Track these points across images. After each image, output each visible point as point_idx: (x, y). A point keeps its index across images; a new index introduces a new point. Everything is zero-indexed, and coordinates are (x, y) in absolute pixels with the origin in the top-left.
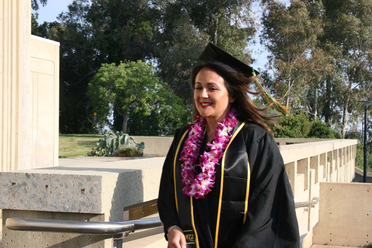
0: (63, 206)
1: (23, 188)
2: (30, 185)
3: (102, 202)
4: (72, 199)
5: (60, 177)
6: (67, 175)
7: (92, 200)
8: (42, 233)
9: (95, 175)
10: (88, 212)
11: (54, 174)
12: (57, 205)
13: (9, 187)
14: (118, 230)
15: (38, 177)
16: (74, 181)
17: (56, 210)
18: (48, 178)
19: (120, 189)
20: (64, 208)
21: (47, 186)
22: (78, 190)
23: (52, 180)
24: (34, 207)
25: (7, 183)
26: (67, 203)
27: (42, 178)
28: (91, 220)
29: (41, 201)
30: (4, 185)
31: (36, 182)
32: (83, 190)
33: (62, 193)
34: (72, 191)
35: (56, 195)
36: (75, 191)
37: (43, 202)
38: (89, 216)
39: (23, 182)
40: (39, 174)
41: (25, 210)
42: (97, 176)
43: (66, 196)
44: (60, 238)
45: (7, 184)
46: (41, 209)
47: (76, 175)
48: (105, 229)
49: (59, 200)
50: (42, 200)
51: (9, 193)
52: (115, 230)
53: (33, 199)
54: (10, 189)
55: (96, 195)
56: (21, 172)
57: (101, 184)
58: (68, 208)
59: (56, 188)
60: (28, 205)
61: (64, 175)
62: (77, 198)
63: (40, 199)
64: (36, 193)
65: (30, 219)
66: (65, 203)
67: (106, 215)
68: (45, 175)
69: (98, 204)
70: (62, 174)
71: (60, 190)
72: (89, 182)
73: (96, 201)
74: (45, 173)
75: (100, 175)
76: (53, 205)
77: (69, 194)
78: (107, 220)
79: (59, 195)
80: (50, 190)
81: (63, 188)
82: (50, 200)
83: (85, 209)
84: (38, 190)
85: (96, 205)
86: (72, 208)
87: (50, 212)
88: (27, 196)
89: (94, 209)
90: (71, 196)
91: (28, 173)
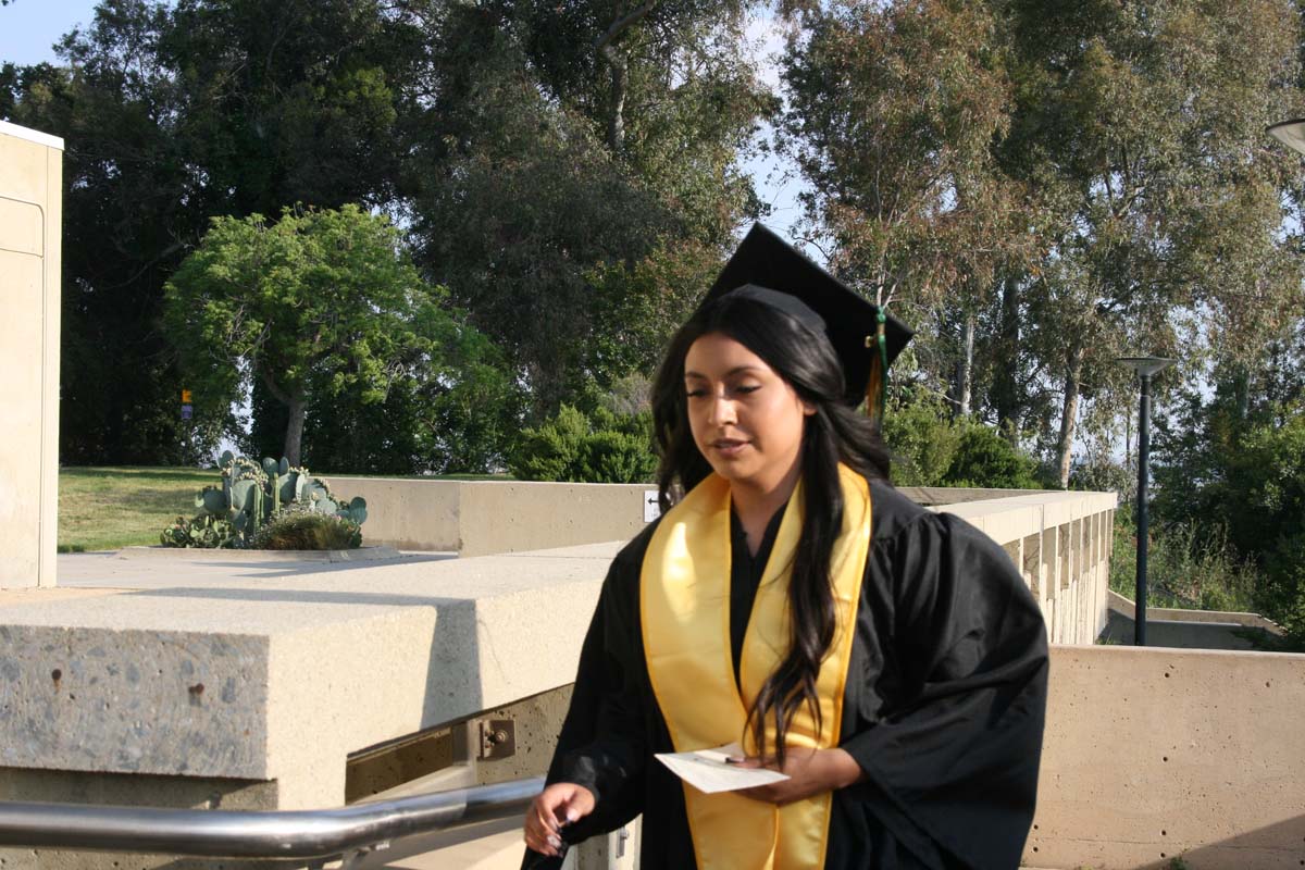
0: (120, 751)
3: (269, 735)
4: (153, 725)
5: (108, 639)
6: (136, 634)
7: (231, 727)
8: (36, 852)
9: (242, 632)
10: (216, 773)
11: (83, 629)
12: (94, 745)
14: (331, 841)
15: (22, 639)
16: (164, 654)
17: (92, 765)
18: (60, 643)
19: (333, 684)
20: (123, 757)
21: (56, 675)
22: (176, 688)
23: (78, 652)
24: (5, 754)
26: (136, 737)
27: (38, 644)
28: (228, 801)
29: (32, 730)
31: (14, 658)
32: (198, 689)
33: (116, 699)
34: (153, 694)
35: (92, 708)
36: (165, 694)
37: (43, 734)
38: (219, 787)
40: (27, 628)
42: (252, 637)
43: (130, 712)
46: (34, 760)
47: (170, 633)
48: (282, 838)
49: (105, 727)
50: (38, 725)
52: (319, 840)
53: (2, 724)
55: (246, 710)
57: (266, 665)
58: (138, 757)
59: (94, 681)
61: (122, 633)
62: (172, 720)
63: (31, 722)
64: (13, 701)
66: (128, 739)
67: (281, 782)
68: (51, 632)
69: (254, 743)
70: (116, 628)
71: (106, 690)
72: (220, 658)
73: (247, 732)
74: (52, 625)
75: (260, 633)
76: (79, 747)
77: (142, 703)
78: (285, 803)
79: (105, 707)
80: (71, 687)
81: (118, 682)
82: (69, 726)
83: (204, 762)
84: (21, 688)
85: (247, 743)
86: (152, 758)
87: (68, 771)
89: (238, 760)
90: (148, 710)
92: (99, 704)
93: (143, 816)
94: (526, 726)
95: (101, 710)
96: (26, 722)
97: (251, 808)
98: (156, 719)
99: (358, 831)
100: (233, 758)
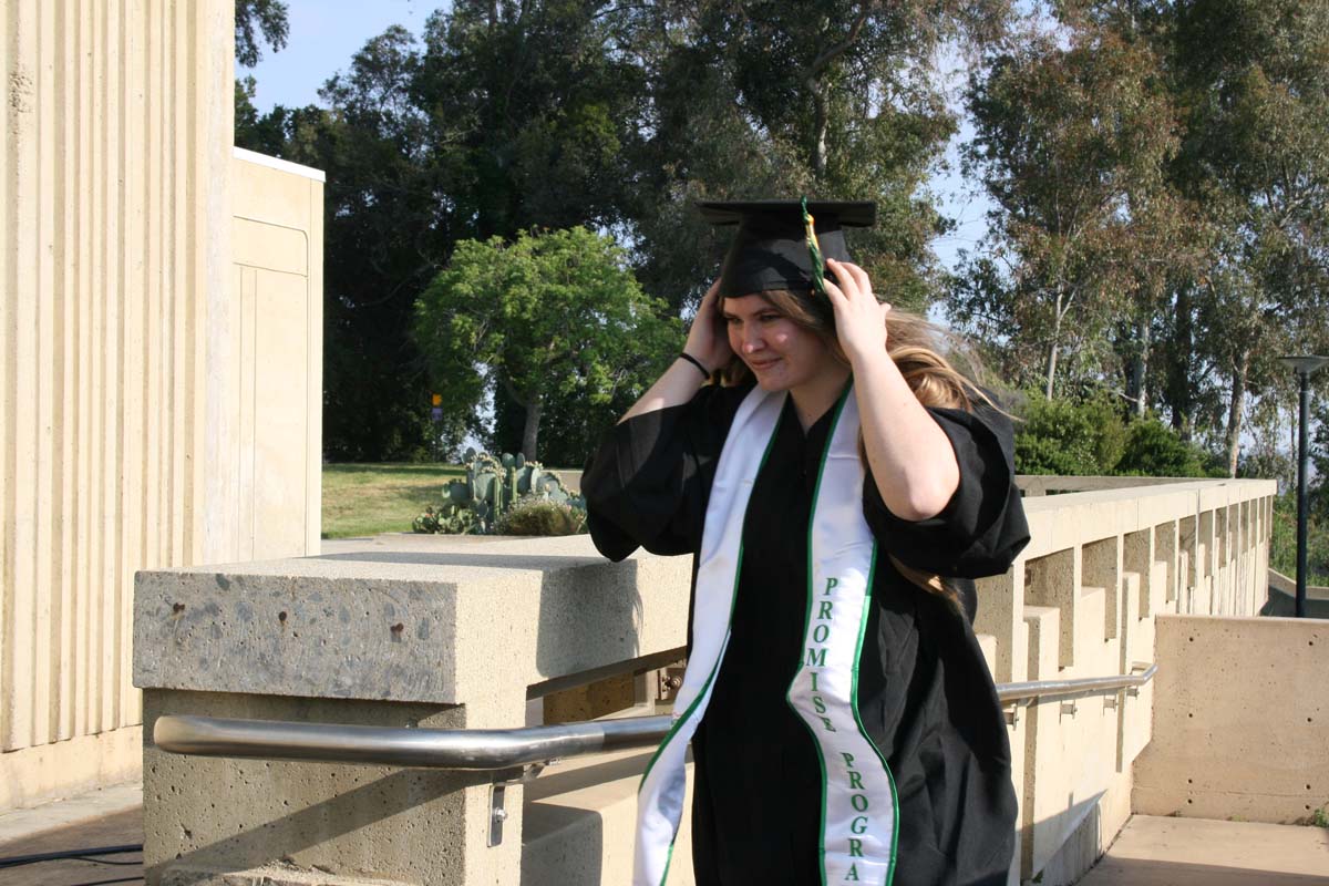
0: (335, 680)
1: (208, 621)
2: (229, 613)
3: (457, 667)
4: (362, 658)
6: (347, 582)
7: (426, 660)
8: (268, 764)
9: (435, 581)
10: (414, 699)
11: (304, 578)
12: (314, 676)
13: (164, 618)
14: (508, 756)
15: (254, 586)
16: (370, 598)
17: (312, 691)
18: (285, 590)
19: (515, 626)
20: (337, 685)
21: (283, 616)
22: (380, 627)
23: (300, 598)
24: (242, 683)
25: (158, 605)
26: (348, 668)
27: (268, 591)
28: (421, 724)
29: (264, 662)
30: (148, 613)
31: (248, 602)
32: (399, 628)
33: (331, 637)
34: (362, 633)
35: (311, 644)
36: (371, 633)
37: (272, 666)
38: (416, 712)
39: (208, 603)
40: (259, 578)
41: (212, 692)
42: (443, 584)
43: (343, 647)
44: (323, 783)
45: (158, 610)
46: (265, 688)
47: (375, 581)
48: (466, 752)
49: (323, 660)
50: (268, 658)
51: (165, 636)
52: (498, 754)
53: (239, 658)
54: (168, 624)
55: (438, 646)
56: (202, 571)
57: (454, 608)
58: (350, 686)
59: (313, 621)
60: (225, 676)
61: (336, 581)
62: (377, 653)
63: (263, 656)
64: (248, 639)
65: (232, 719)
66: (341, 671)
67: (468, 707)
68: (279, 581)
69: (445, 673)
70: (332, 577)
71: (323, 629)
72: (417, 602)
73: (439, 664)
74: (278, 575)
75: (450, 581)
76: (301, 677)
77: (353, 640)
78: (471, 724)
79: (322, 644)
80: (295, 627)
81: (333, 622)
82: (293, 660)
83: (404, 688)
84: (254, 628)
85: (439, 675)
86: (361, 685)
87: (292, 696)
88: (221, 646)
89: (432, 687)
90: (358, 646)
91: (225, 574)
92: (317, 641)
95: (320, 646)
96: (258, 656)
97: (444, 727)
98: (364, 653)
99: (532, 747)
100: (428, 687)
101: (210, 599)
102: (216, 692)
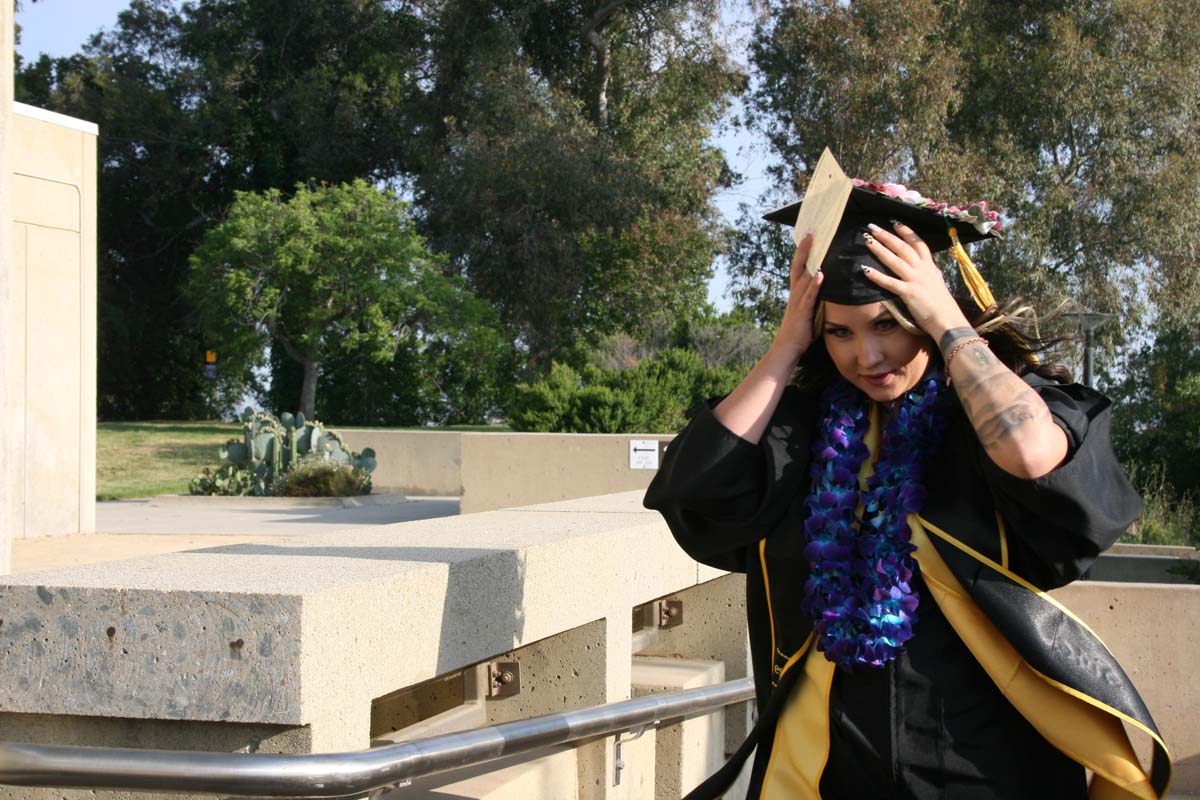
0: (168, 700)
1: (28, 637)
2: (52, 629)
3: (303, 685)
4: (199, 676)
5: (157, 599)
6: (182, 594)
7: (268, 677)
8: (94, 792)
9: (277, 592)
10: (255, 720)
11: (134, 590)
12: (146, 696)
14: (360, 780)
15: (80, 600)
16: (207, 612)
17: (144, 713)
18: (114, 603)
19: (359, 637)
20: (172, 705)
21: (111, 632)
22: (219, 643)
23: (130, 612)
24: (66, 704)
26: (183, 687)
27: (94, 604)
28: (265, 745)
29: (90, 682)
31: (73, 617)
32: (239, 644)
33: (165, 653)
34: (198, 649)
35: (143, 661)
36: (209, 649)
37: (99, 685)
38: (257, 733)
39: (28, 617)
40: (85, 590)
41: (32, 714)
42: (287, 597)
43: (177, 664)
46: (92, 709)
47: (212, 594)
48: (315, 779)
49: (156, 678)
50: (95, 677)
52: (348, 779)
53: (62, 677)
55: (282, 663)
56: (22, 584)
57: (299, 622)
58: (186, 706)
59: (144, 637)
60: (47, 696)
61: (170, 593)
62: (215, 671)
63: (89, 675)
64: (72, 656)
65: (51, 745)
66: (176, 690)
67: (313, 727)
68: (106, 594)
69: (289, 692)
70: (164, 590)
71: (156, 645)
72: (258, 616)
73: (283, 682)
74: (106, 587)
75: (294, 593)
76: (131, 697)
77: (189, 656)
78: (316, 749)
79: (155, 661)
80: (124, 643)
81: (166, 638)
82: (122, 678)
83: (245, 709)
84: (80, 644)
85: (283, 693)
87: (123, 718)
88: (44, 665)
89: (275, 708)
90: (194, 663)
91: (48, 586)
92: (150, 658)
93: (191, 759)
94: (530, 667)
95: (152, 663)
96: (84, 675)
97: (286, 751)
98: (201, 671)
99: (384, 770)
100: (270, 706)
101: (31, 613)
102: (37, 714)
